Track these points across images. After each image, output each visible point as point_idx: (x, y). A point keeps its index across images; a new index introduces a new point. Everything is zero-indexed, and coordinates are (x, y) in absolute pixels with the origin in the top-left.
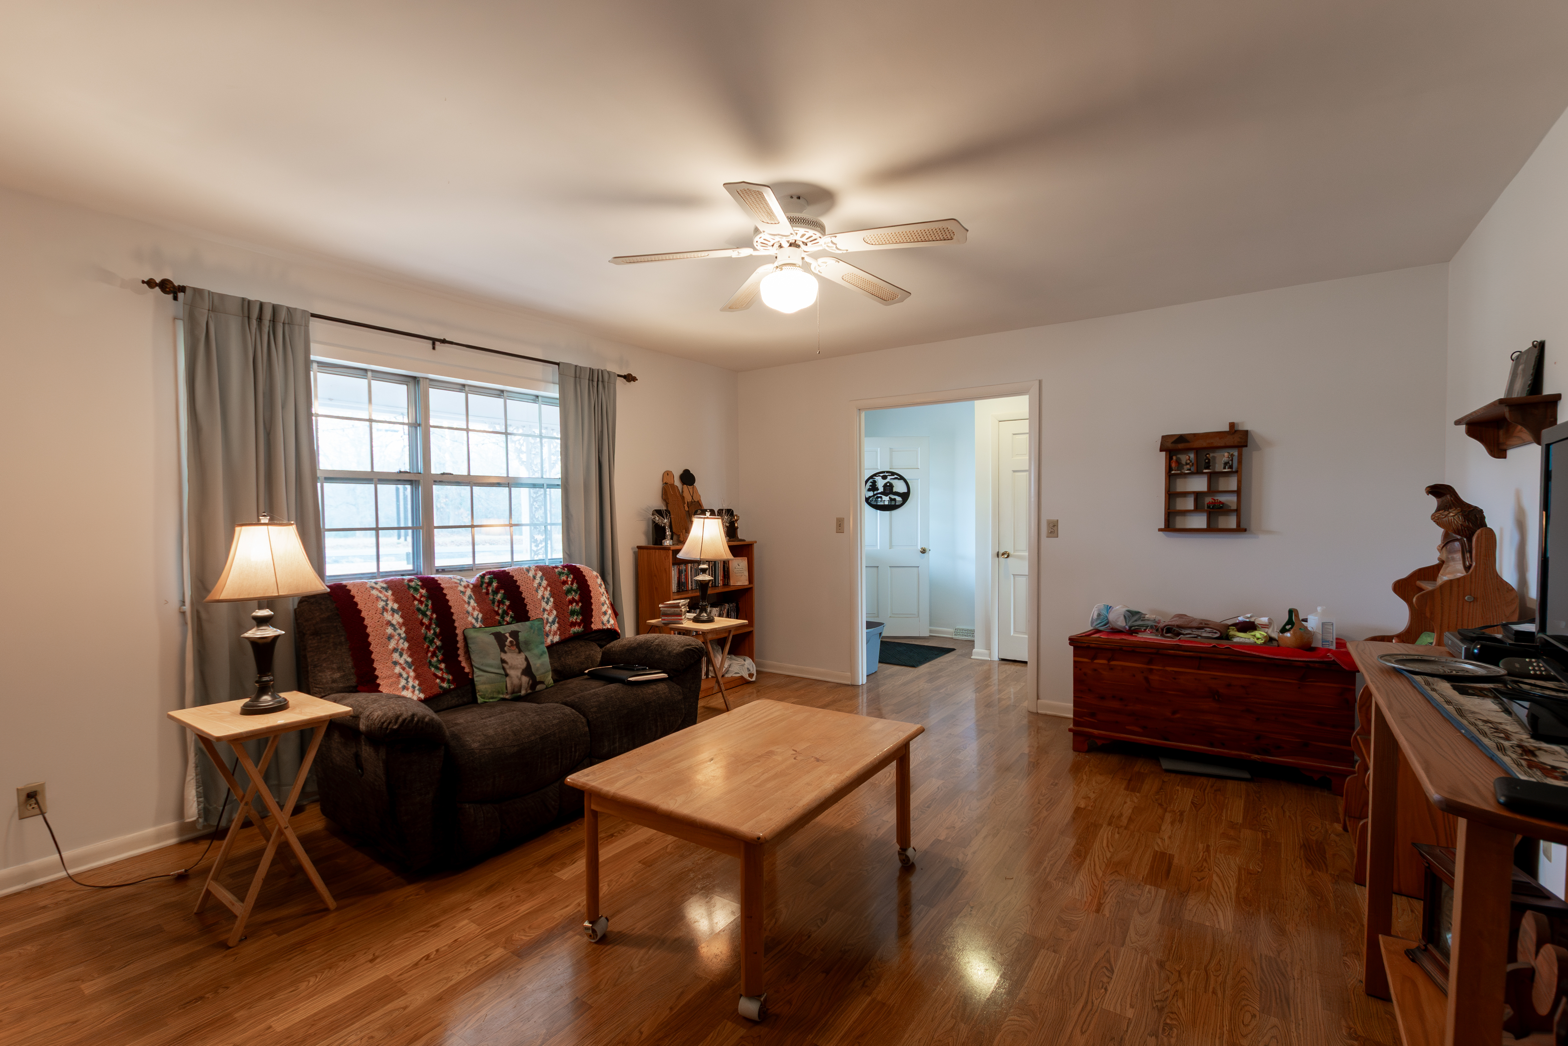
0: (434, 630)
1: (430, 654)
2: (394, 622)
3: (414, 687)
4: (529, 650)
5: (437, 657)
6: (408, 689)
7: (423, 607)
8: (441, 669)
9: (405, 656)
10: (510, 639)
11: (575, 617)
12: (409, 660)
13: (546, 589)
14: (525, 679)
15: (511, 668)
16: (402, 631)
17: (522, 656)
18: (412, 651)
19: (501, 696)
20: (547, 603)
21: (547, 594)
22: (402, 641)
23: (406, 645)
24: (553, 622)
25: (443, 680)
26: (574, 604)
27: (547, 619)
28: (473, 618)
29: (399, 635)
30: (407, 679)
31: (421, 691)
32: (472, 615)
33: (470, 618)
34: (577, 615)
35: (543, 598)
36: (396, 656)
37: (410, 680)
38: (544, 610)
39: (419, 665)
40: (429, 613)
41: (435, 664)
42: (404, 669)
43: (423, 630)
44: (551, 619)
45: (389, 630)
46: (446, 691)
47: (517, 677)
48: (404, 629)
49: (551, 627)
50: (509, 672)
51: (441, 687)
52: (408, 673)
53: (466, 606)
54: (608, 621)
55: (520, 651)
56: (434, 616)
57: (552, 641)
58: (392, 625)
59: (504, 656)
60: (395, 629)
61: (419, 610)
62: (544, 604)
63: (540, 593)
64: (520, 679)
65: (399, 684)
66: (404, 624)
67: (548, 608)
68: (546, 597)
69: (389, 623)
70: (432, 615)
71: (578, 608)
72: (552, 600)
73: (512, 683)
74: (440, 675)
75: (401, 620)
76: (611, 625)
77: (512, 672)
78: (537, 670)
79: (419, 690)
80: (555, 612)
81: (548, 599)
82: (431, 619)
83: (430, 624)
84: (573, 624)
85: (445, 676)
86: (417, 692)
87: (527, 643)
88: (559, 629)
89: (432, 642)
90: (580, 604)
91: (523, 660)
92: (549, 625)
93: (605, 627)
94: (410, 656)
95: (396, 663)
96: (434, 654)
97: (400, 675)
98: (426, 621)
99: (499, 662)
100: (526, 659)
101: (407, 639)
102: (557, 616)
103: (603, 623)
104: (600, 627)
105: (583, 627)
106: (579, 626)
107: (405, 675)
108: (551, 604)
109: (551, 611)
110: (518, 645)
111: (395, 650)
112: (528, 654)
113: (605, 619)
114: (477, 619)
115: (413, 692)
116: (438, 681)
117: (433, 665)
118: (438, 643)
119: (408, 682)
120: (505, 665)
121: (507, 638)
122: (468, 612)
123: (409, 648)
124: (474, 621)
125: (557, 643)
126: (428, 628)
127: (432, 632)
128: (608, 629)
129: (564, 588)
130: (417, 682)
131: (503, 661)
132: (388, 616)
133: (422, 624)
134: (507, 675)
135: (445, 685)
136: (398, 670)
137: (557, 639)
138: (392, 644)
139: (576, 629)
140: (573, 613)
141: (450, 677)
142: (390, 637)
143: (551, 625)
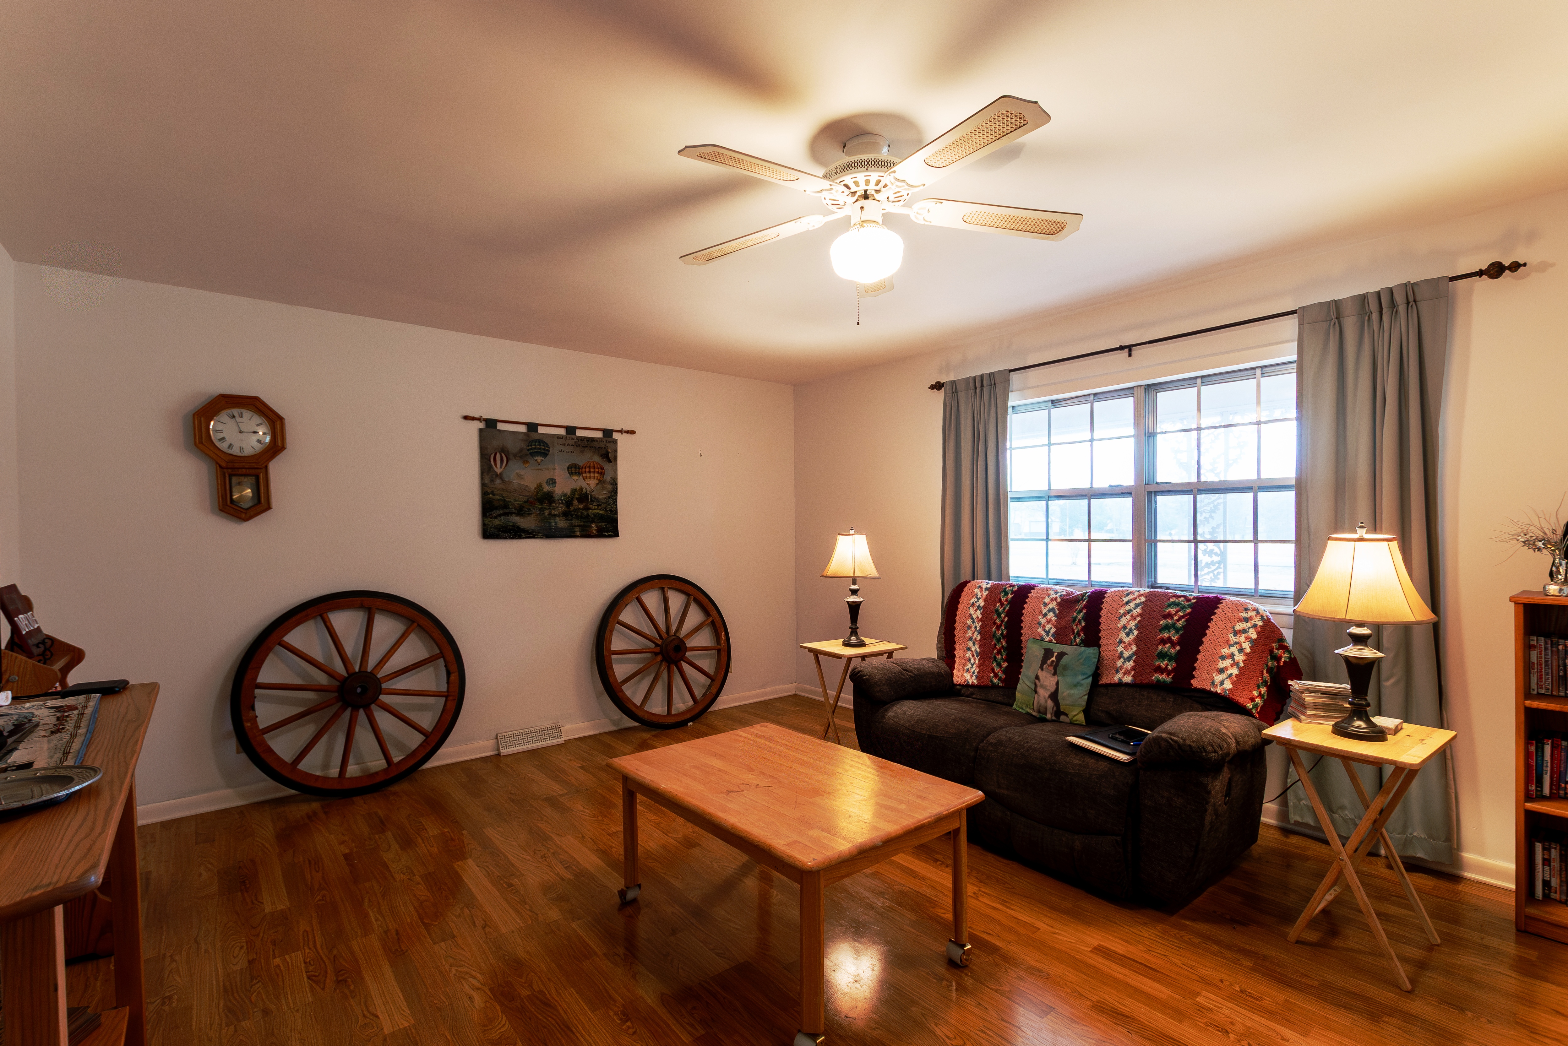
0: (1002, 631)
1: (995, 651)
2: (974, 616)
3: (974, 673)
4: (1063, 676)
5: (1002, 656)
6: (969, 672)
7: (1000, 610)
8: (1001, 666)
9: (976, 646)
10: (1054, 659)
11: (1165, 662)
12: (978, 650)
13: (1134, 618)
14: (1050, 703)
15: (1042, 686)
16: (978, 625)
17: (1055, 679)
18: (982, 643)
19: (1029, 710)
20: (1128, 635)
21: (1133, 624)
22: (976, 633)
23: (979, 637)
24: (1129, 659)
25: (996, 675)
26: (1168, 645)
27: (1122, 653)
28: (1045, 630)
29: (976, 627)
30: (972, 665)
31: (977, 677)
32: (1044, 627)
33: (1040, 630)
34: (1170, 660)
35: (1125, 627)
36: (970, 643)
37: (974, 666)
38: (1121, 641)
39: (985, 656)
40: (1003, 616)
41: (999, 661)
42: (973, 656)
43: (994, 629)
44: (1126, 654)
45: (969, 622)
46: (994, 687)
47: (1045, 697)
48: (980, 624)
49: (1123, 663)
50: (1039, 690)
51: (992, 681)
52: (975, 660)
53: (1040, 617)
54: (1222, 683)
55: (1055, 674)
56: (1006, 619)
57: (1120, 679)
58: (972, 618)
59: (1040, 673)
60: (974, 622)
61: (997, 611)
62: (1122, 635)
63: (1123, 621)
64: (1046, 701)
65: (965, 666)
66: (981, 620)
67: (1126, 640)
68: (1129, 627)
69: (971, 616)
70: (1004, 618)
71: (1173, 651)
72: (1136, 632)
73: (1038, 703)
74: (996, 671)
75: (980, 616)
76: (1224, 690)
77: (1041, 691)
78: (1064, 699)
79: (976, 676)
80: (1134, 648)
81: (1131, 630)
82: (1002, 621)
83: (1001, 625)
84: (1159, 670)
85: (1000, 674)
86: (974, 677)
87: (1065, 668)
88: (1133, 668)
89: (999, 640)
90: (1178, 648)
91: (1055, 683)
92: (1122, 660)
93: (1212, 689)
94: (980, 647)
95: (969, 649)
96: (999, 652)
97: (969, 660)
98: (998, 622)
99: (1034, 676)
100: (1057, 684)
101: (980, 633)
102: (1135, 653)
103: (1213, 683)
104: (1207, 686)
105: (1172, 678)
106: (1168, 675)
107: (972, 661)
108: (1132, 637)
109: (1130, 644)
110: (1055, 669)
111: (970, 639)
112: (1060, 679)
113: (1218, 678)
114: (1047, 633)
115: (971, 676)
116: (992, 675)
117: (996, 661)
118: (1004, 644)
119: (972, 667)
120: (1037, 681)
121: (1053, 657)
122: (1039, 624)
123: (980, 640)
124: (1043, 633)
125: (1127, 684)
126: (998, 628)
127: (1000, 632)
128: (1216, 692)
129: (1161, 623)
130: (977, 670)
131: (1037, 677)
132: (972, 611)
133: (995, 623)
134: (1036, 692)
135: (995, 681)
136: (969, 655)
137: (1128, 679)
138: (969, 634)
139: (1163, 677)
140: (1162, 656)
141: (1003, 676)
142: (969, 627)
143: (1125, 662)
